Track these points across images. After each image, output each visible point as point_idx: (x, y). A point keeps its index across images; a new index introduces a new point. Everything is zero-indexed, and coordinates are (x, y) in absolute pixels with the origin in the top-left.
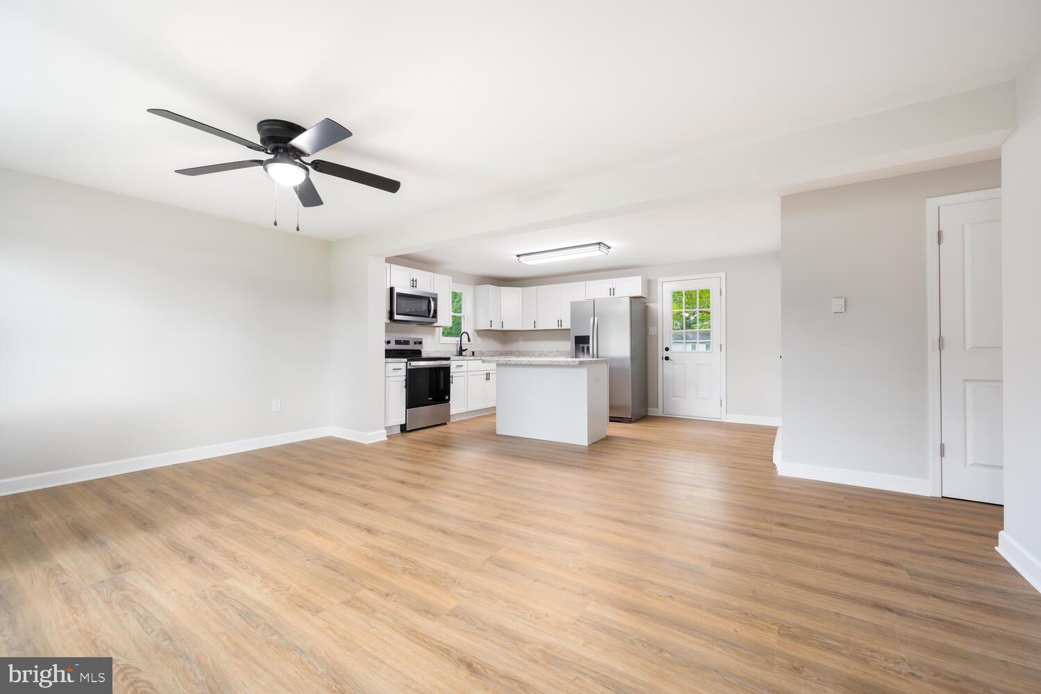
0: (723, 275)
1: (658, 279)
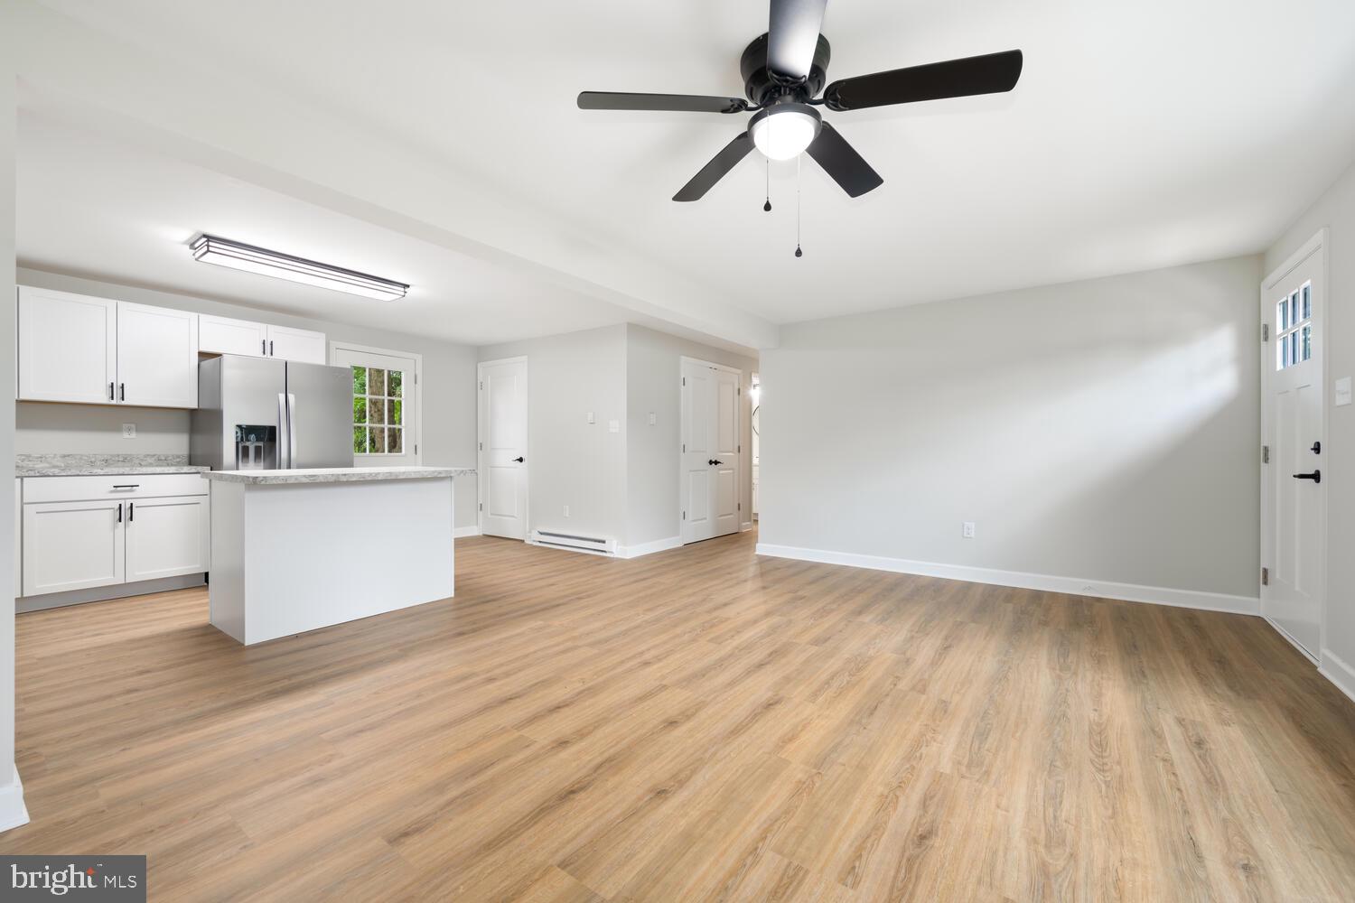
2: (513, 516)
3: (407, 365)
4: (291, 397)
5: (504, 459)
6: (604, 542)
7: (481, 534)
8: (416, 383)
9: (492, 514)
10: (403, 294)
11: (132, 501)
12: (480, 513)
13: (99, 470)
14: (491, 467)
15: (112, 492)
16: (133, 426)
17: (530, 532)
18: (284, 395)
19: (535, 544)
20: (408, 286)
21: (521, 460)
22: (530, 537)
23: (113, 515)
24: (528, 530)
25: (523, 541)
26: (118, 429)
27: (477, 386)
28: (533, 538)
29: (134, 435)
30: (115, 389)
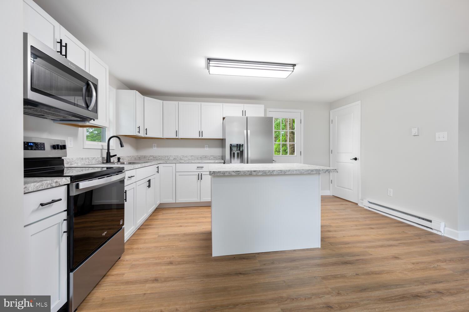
0: (302, 111)
1: (267, 109)
2: (351, 189)
3: (297, 115)
4: (249, 131)
5: (345, 159)
6: (431, 221)
7: (332, 195)
8: (301, 123)
9: (337, 186)
10: (292, 70)
11: (201, 173)
12: (331, 185)
13: (193, 162)
14: (337, 162)
15: (197, 169)
16: (208, 146)
17: (362, 200)
18: (246, 131)
19: (365, 207)
20: (295, 65)
21: (356, 159)
22: (362, 203)
23: (196, 177)
24: (360, 198)
25: (357, 204)
26: (204, 147)
27: (330, 122)
28: (364, 204)
29: (208, 149)
30: (201, 133)
